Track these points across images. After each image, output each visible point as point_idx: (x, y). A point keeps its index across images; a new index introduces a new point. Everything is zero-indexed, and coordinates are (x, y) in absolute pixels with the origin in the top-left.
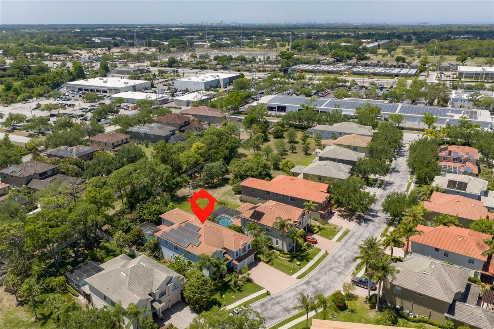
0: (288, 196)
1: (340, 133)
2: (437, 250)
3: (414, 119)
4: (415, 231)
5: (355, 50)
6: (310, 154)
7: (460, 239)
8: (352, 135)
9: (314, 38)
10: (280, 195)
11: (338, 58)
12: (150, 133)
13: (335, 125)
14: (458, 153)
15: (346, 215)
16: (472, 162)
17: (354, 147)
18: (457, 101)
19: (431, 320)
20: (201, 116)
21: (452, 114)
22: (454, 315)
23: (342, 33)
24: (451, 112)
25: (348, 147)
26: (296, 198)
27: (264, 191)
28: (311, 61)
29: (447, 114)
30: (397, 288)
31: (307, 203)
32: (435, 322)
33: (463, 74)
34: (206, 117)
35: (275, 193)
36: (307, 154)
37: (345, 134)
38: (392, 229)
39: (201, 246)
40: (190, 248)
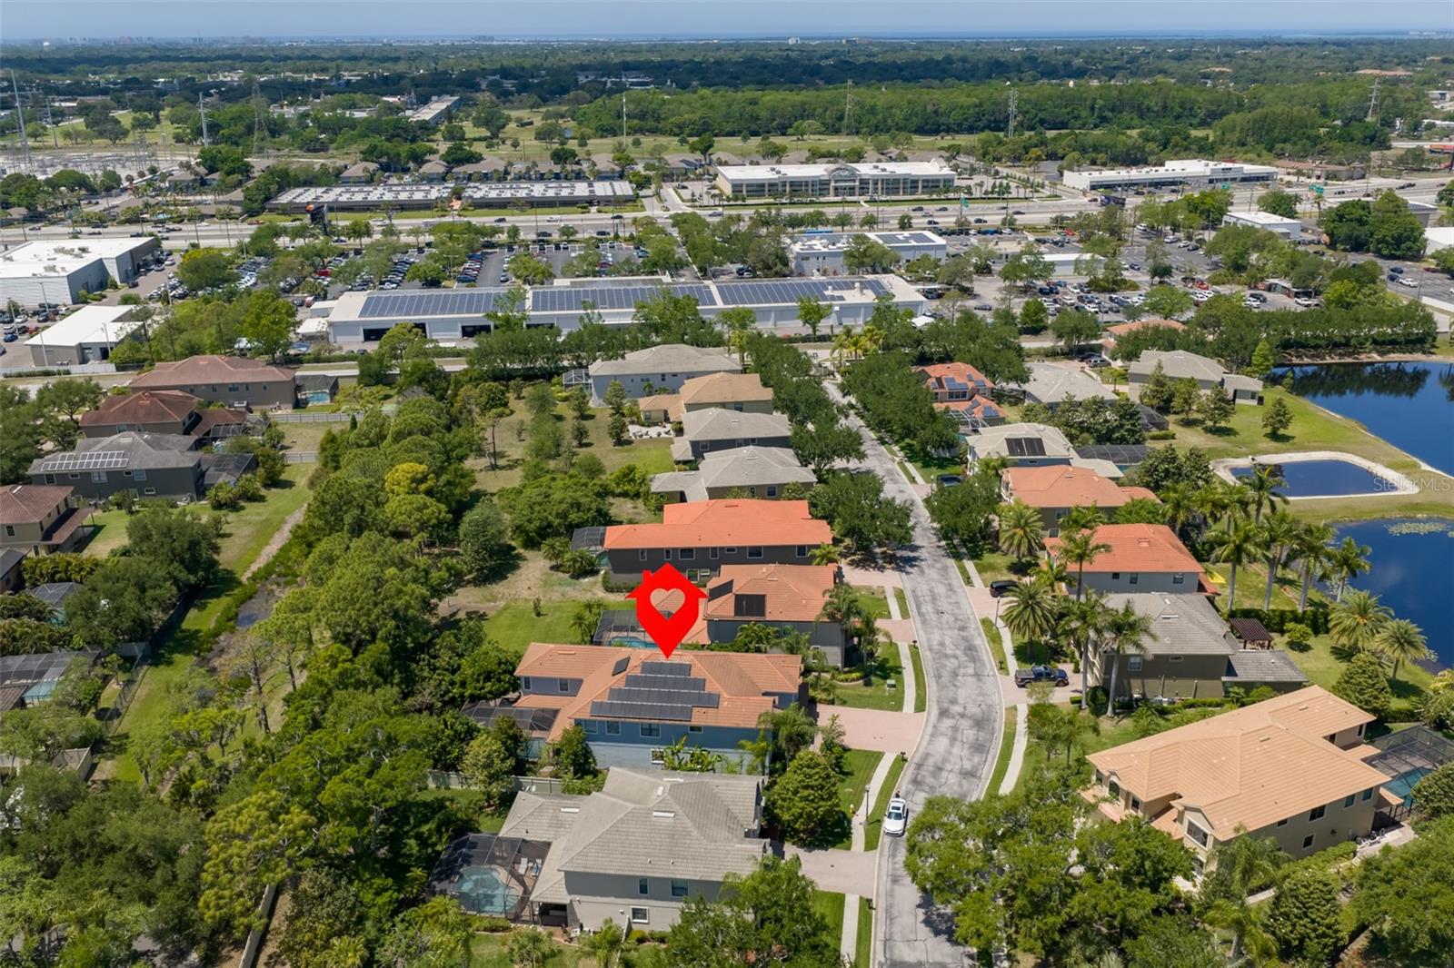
0: (744, 548)
1: (663, 375)
2: (1116, 575)
3: (782, 314)
4: (1097, 547)
5: (401, 132)
6: (629, 442)
7: (1145, 545)
8: (717, 375)
9: (221, 93)
10: (722, 549)
11: (384, 160)
12: (134, 466)
13: (630, 356)
14: (953, 379)
15: (860, 560)
16: (983, 395)
17: (736, 403)
18: (807, 259)
19: (1199, 699)
20: (214, 388)
21: (837, 293)
22: (1236, 675)
23: (288, 74)
24: (834, 289)
25: (723, 405)
26: (766, 547)
27: (675, 550)
28: (316, 177)
29: (826, 293)
30: (1133, 660)
31: (817, 552)
32: (1209, 700)
33: (741, 185)
34: (234, 388)
35: (706, 549)
36: (620, 442)
37: (675, 375)
38: (969, 565)
39: (724, 704)
40: (701, 717)
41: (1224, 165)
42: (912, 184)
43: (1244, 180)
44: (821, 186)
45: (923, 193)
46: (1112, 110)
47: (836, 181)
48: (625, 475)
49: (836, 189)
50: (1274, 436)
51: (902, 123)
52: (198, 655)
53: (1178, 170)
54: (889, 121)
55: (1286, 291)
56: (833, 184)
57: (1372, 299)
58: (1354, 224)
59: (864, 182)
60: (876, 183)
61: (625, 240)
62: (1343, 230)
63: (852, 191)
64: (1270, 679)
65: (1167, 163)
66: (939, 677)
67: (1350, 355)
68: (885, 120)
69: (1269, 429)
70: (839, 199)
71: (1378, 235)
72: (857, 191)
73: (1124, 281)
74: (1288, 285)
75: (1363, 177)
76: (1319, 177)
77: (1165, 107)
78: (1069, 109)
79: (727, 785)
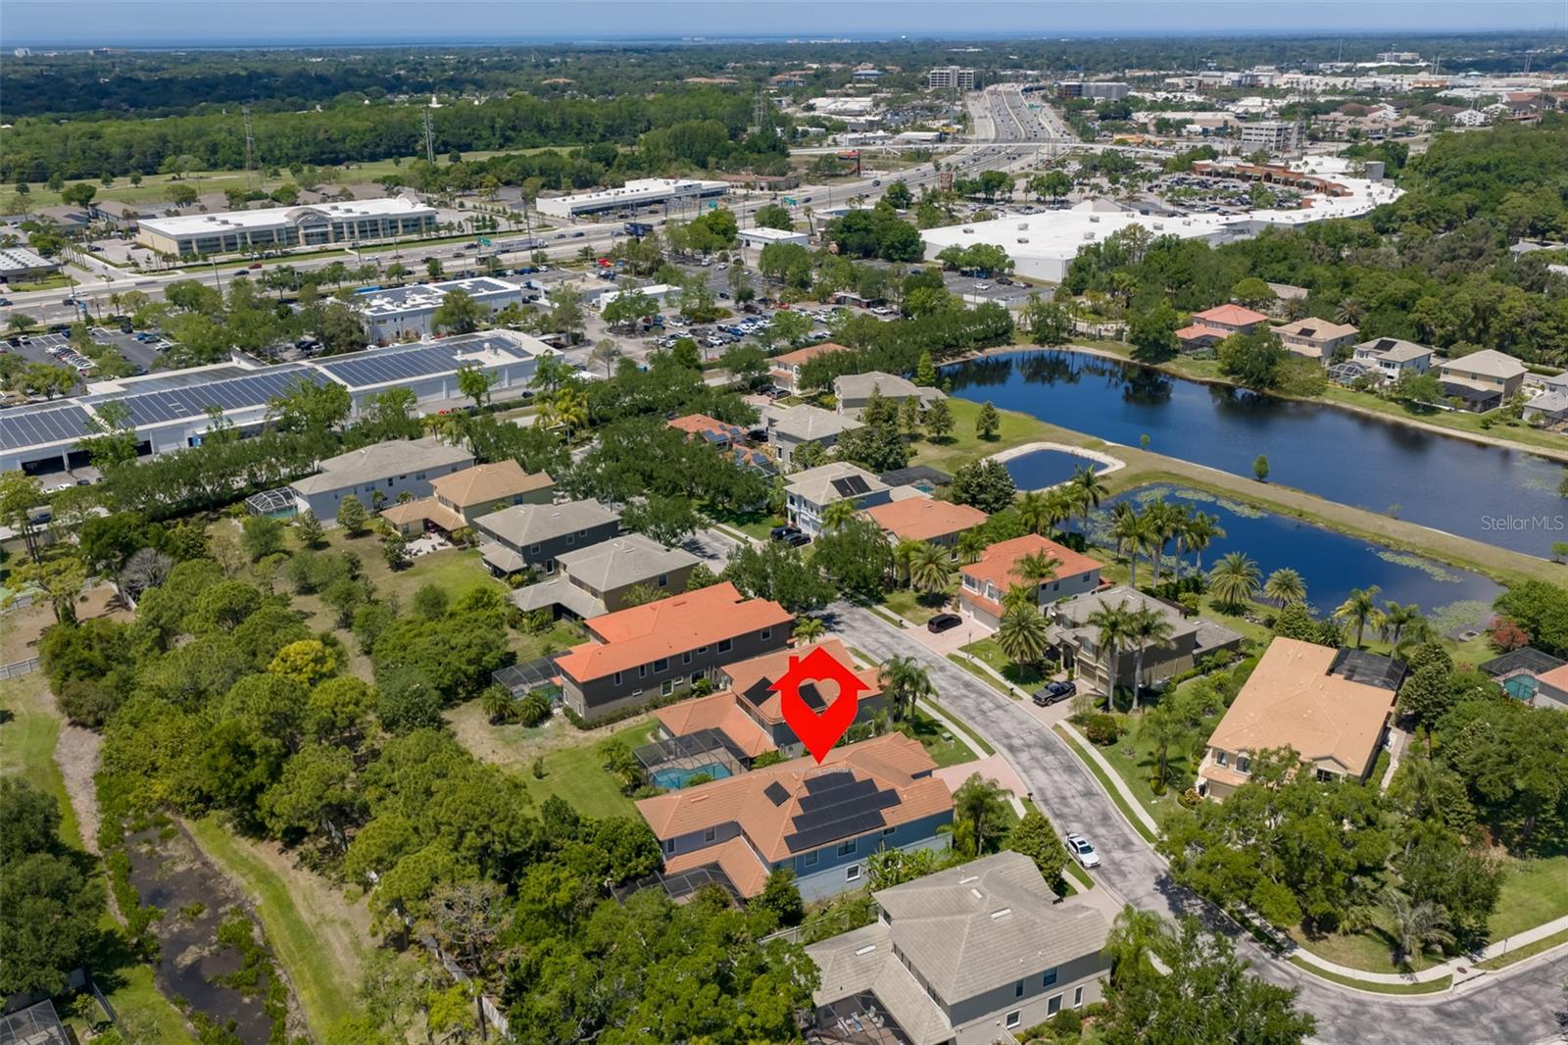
1: (390, 480)
6: (408, 564)
8: (480, 469)
14: (711, 432)
17: (515, 496)
18: (385, 321)
21: (468, 357)
22: (1200, 646)
24: (461, 353)
25: (504, 502)
26: (734, 639)
29: (458, 358)
33: (187, 241)
35: (679, 656)
36: (399, 565)
37: (403, 477)
38: (881, 608)
39: (904, 797)
40: (892, 817)
41: (683, 183)
42: (391, 224)
43: (703, 196)
44: (289, 235)
45: (405, 233)
46: (514, 128)
47: (306, 228)
48: (478, 601)
49: (307, 235)
50: (988, 437)
51: (292, 153)
52: (147, 960)
53: (642, 191)
54: (277, 152)
55: (858, 303)
56: (302, 232)
57: (944, 302)
58: (863, 233)
59: (338, 226)
60: (351, 226)
61: (104, 324)
62: (854, 239)
63: (324, 237)
64: (1223, 642)
65: (628, 184)
66: (973, 718)
67: (958, 354)
68: (271, 150)
69: (982, 432)
70: (316, 247)
71: (886, 242)
72: (331, 237)
73: (717, 310)
74: (856, 296)
75: (797, 186)
76: (762, 189)
77: (563, 123)
78: (469, 130)
79: (1008, 868)
